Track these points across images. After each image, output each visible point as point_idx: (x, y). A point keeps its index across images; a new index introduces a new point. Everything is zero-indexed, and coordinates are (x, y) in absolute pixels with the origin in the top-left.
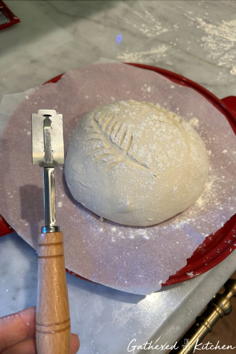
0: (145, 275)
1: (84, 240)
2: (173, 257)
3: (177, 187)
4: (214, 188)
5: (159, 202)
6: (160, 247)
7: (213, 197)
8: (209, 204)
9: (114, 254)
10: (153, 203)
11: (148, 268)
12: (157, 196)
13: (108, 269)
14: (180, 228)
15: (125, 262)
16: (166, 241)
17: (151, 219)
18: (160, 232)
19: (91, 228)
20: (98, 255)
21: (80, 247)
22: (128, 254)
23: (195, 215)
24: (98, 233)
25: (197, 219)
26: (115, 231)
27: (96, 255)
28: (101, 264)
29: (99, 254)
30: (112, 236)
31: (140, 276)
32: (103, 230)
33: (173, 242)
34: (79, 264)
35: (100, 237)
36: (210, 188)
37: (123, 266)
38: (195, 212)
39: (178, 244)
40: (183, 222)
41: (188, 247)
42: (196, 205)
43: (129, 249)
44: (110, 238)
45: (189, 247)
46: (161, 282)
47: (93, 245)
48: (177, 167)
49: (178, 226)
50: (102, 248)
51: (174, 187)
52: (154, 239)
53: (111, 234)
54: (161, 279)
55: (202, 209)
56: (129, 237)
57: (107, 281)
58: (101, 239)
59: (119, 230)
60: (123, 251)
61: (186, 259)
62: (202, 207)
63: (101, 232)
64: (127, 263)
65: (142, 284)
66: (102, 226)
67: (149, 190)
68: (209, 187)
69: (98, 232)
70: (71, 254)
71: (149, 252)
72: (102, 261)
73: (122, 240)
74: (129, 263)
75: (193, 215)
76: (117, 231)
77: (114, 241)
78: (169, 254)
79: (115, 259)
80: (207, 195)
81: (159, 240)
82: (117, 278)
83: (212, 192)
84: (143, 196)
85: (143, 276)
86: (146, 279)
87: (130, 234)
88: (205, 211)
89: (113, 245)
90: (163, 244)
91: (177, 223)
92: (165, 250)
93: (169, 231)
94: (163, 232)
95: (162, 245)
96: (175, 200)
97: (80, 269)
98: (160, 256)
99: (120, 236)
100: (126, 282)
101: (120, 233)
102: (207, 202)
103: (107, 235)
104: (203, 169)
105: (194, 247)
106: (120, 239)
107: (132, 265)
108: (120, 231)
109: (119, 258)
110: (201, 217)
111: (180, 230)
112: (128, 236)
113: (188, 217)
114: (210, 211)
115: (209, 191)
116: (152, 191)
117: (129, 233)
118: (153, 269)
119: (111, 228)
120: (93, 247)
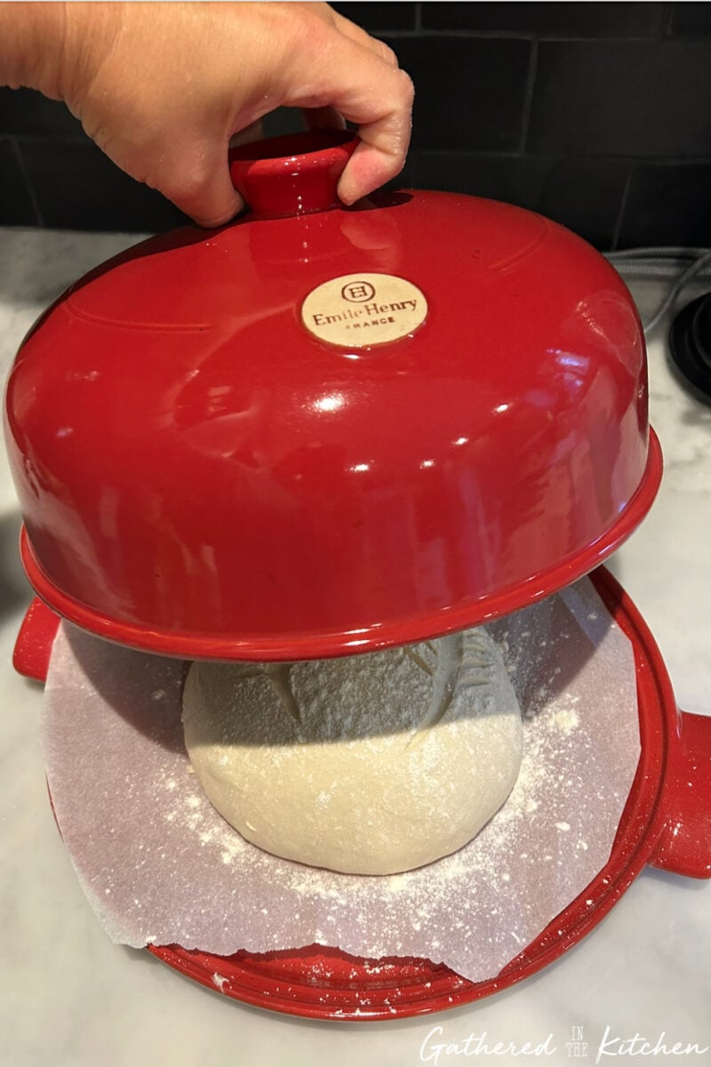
0: (143, 907)
1: (130, 779)
2: (226, 924)
3: (329, 796)
4: (458, 883)
5: (277, 801)
6: (226, 892)
7: (435, 896)
8: (409, 902)
9: (144, 838)
10: (265, 793)
11: (163, 900)
12: (280, 786)
13: (108, 849)
14: (303, 894)
15: (143, 863)
16: (249, 892)
17: (251, 828)
18: (262, 870)
19: (162, 770)
20: (121, 819)
21: (110, 782)
22: (163, 856)
23: (358, 897)
24: (161, 785)
25: (352, 906)
26: (192, 806)
27: (118, 815)
28: (110, 833)
29: (124, 818)
30: (176, 809)
31: (137, 902)
32: (174, 788)
33: (258, 905)
34: (76, 801)
35: (158, 795)
36: (450, 876)
37: (134, 865)
38: (365, 893)
39: (263, 914)
40: (319, 889)
41: (272, 935)
42: (386, 883)
43: (175, 849)
44: (171, 810)
45: (275, 936)
46: (152, 939)
47: (131, 797)
48: (356, 755)
49: (302, 888)
50: (140, 813)
51: (323, 792)
52: (233, 871)
53: (179, 804)
54: (158, 935)
55: (386, 900)
56: (201, 834)
57: (84, 862)
58: (155, 799)
59: (201, 810)
60: (162, 845)
61: (242, 948)
62: (390, 896)
63: (167, 788)
64: (144, 867)
65: (122, 915)
66: (181, 781)
67: (272, 763)
68: (453, 873)
69: (164, 783)
70: (82, 778)
71: (197, 883)
72: (116, 832)
73: (185, 828)
74: (146, 870)
75: (355, 893)
76: (195, 808)
77: (170, 817)
78: (226, 915)
79: (136, 845)
80: (428, 885)
81: (239, 879)
82: (105, 874)
83: (444, 886)
84: (256, 767)
85: (139, 906)
86: (138, 915)
87: (211, 830)
88: (386, 906)
89: (159, 823)
90: (237, 892)
91: (307, 881)
92: (229, 903)
93: (278, 882)
94: (266, 875)
95: (234, 892)
96: (312, 820)
97: (67, 810)
98: (205, 903)
99: (190, 820)
100: (108, 891)
101: (196, 816)
102: (412, 895)
103: (171, 801)
104: (429, 809)
105: (280, 944)
106: (183, 823)
107: (147, 876)
108: (199, 812)
109: (143, 850)
110: (364, 911)
111: (299, 897)
112: (202, 831)
113: (339, 890)
114: (394, 915)
115: (443, 881)
116: (276, 768)
117: (209, 829)
118: (166, 909)
119: (193, 796)
120: (129, 800)
